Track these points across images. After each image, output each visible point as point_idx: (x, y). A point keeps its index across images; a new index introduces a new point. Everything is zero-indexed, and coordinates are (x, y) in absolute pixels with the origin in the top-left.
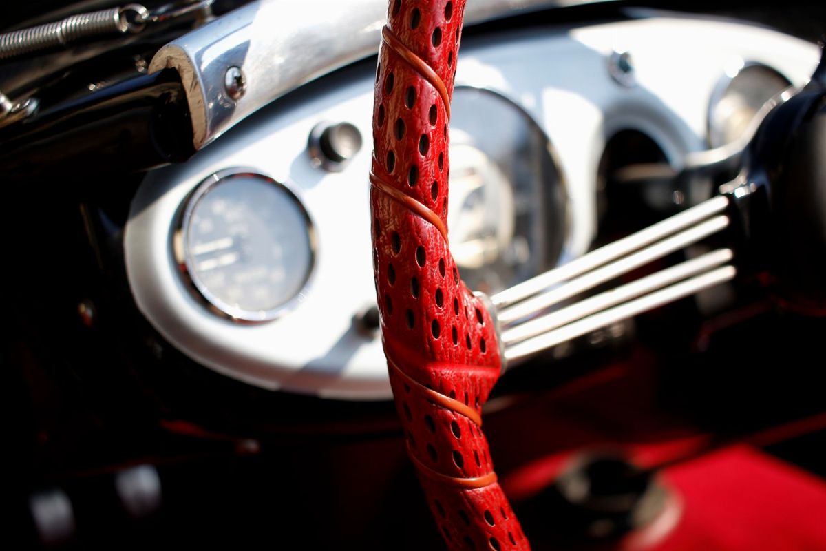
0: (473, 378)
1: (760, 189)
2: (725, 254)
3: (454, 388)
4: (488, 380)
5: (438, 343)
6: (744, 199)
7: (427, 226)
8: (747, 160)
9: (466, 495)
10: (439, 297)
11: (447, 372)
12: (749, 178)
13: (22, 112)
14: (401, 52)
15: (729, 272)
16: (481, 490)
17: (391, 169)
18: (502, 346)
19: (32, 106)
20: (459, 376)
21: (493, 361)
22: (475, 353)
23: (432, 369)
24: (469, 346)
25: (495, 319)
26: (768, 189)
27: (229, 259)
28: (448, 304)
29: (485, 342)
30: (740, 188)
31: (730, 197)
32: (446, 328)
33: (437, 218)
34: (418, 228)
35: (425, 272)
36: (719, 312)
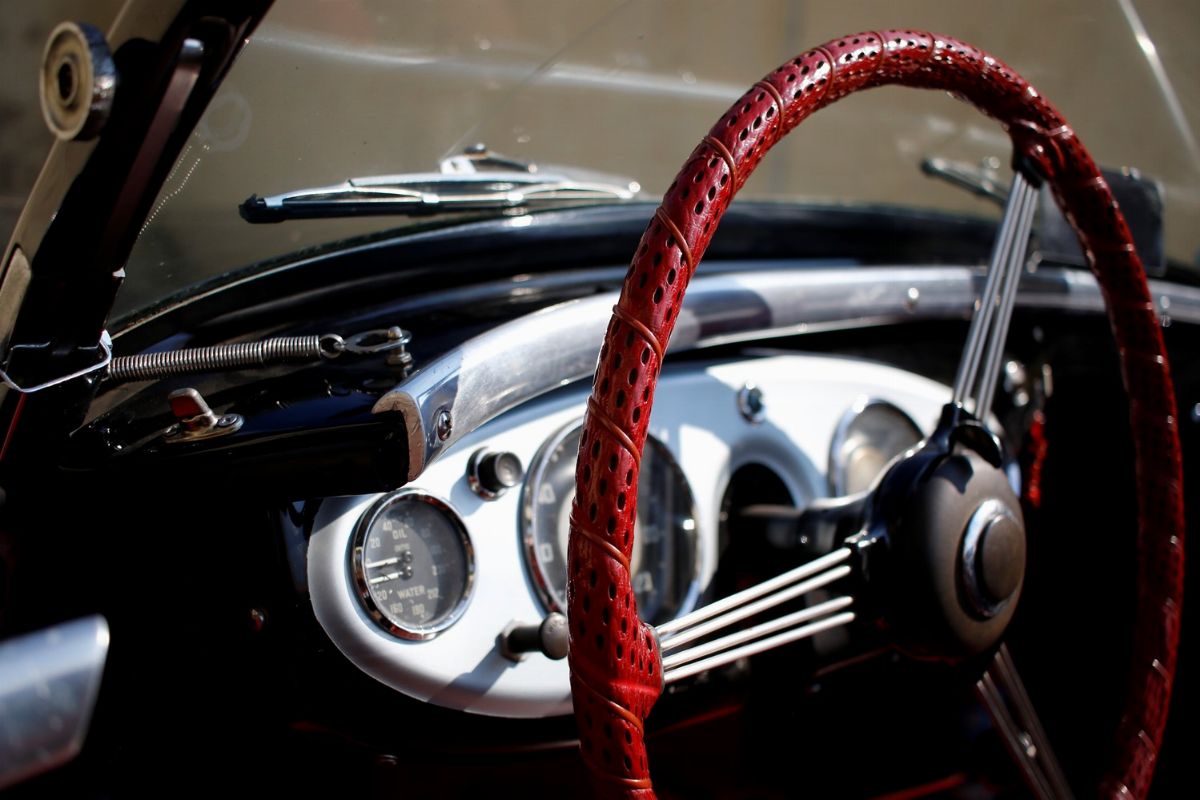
0: (642, 695)
1: (880, 540)
2: (847, 600)
3: (629, 701)
4: (651, 696)
5: (620, 662)
6: (865, 549)
7: (618, 566)
8: (869, 512)
9: (632, 794)
10: (624, 625)
11: (625, 687)
12: (871, 531)
13: (228, 428)
14: (605, 422)
15: (849, 616)
16: (644, 791)
17: (593, 518)
18: (663, 670)
19: (239, 423)
20: (633, 691)
21: (656, 681)
22: (645, 674)
23: (614, 684)
24: (641, 668)
25: (659, 645)
26: (888, 540)
27: (394, 575)
28: (630, 631)
29: (653, 666)
30: (862, 540)
31: (853, 547)
32: (627, 651)
33: (625, 559)
34: (612, 566)
35: (615, 603)
36: (834, 655)
